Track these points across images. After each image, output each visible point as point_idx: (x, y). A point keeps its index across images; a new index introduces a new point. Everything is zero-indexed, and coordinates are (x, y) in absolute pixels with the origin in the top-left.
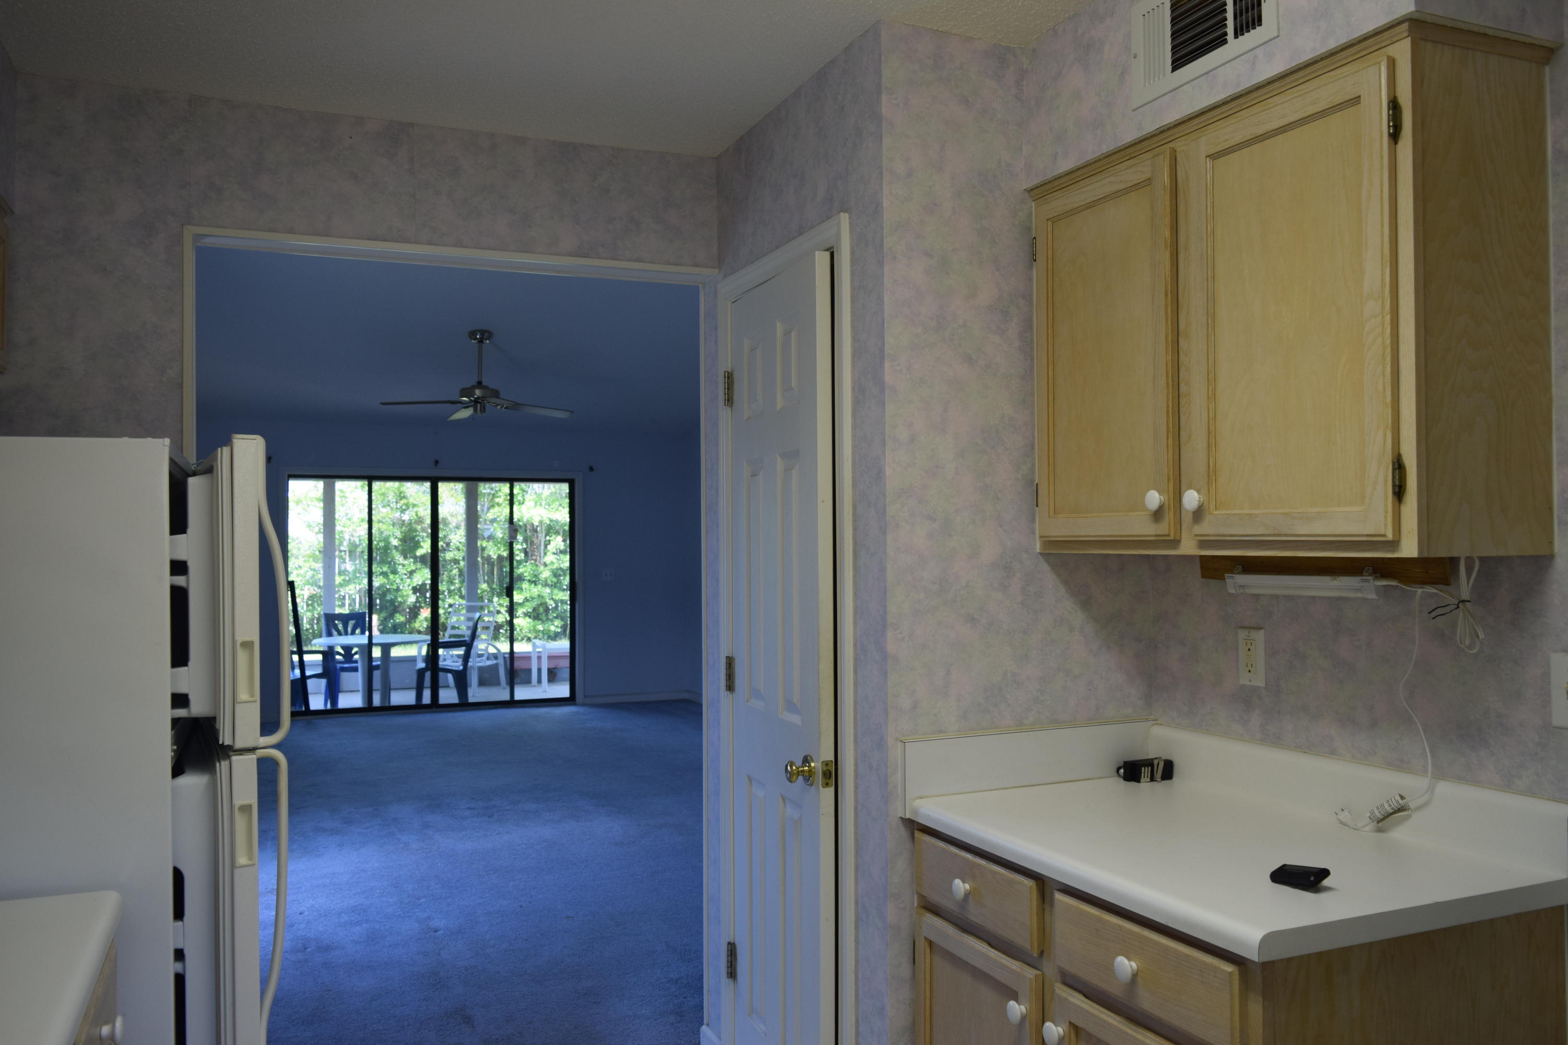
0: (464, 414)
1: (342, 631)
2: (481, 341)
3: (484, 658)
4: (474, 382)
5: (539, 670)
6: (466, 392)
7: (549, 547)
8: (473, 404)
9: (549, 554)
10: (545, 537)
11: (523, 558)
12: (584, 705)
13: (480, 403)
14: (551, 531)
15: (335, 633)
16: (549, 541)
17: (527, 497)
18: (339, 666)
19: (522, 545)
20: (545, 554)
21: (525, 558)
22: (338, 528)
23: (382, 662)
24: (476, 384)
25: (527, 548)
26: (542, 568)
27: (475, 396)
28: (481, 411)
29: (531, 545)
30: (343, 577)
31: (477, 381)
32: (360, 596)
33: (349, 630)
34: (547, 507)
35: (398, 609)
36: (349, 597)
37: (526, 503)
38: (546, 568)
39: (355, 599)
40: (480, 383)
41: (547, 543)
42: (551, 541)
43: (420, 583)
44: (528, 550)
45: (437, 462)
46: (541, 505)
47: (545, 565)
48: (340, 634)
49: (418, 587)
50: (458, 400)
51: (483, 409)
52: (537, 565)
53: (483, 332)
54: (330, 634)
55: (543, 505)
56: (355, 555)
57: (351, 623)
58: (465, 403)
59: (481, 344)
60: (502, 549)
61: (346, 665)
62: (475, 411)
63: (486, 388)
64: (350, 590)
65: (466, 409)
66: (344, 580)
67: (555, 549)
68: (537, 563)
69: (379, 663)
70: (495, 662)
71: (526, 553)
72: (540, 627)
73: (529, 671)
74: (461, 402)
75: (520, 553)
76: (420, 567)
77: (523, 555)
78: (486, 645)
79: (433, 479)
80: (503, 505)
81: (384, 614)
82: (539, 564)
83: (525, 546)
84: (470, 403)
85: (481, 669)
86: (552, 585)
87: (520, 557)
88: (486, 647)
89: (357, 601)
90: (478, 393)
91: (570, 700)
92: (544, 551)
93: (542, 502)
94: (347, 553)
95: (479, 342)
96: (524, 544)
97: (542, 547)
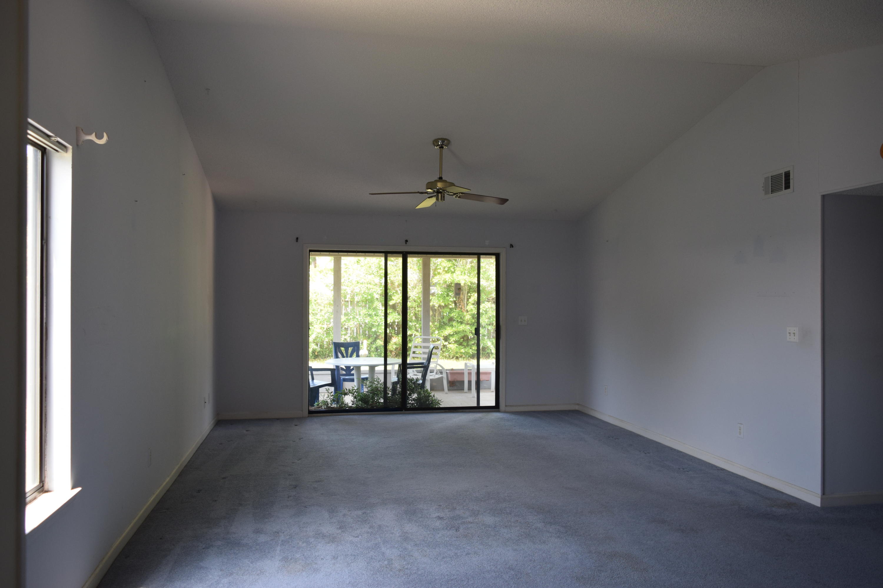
0: (428, 203)
1: (345, 355)
2: (441, 147)
3: (434, 373)
4: (436, 178)
5: (470, 382)
6: (430, 185)
7: (470, 300)
8: (435, 194)
9: (469, 304)
10: (468, 294)
11: (454, 307)
12: (505, 412)
13: (441, 193)
14: (471, 290)
15: (340, 355)
16: (470, 296)
17: (457, 269)
18: (342, 377)
19: (453, 299)
20: (467, 304)
21: (455, 307)
22: (343, 287)
23: (369, 375)
24: (438, 179)
25: (456, 300)
26: (465, 313)
27: (438, 188)
28: (441, 199)
29: (458, 298)
30: (346, 317)
31: (439, 177)
32: (356, 328)
33: (349, 354)
34: (469, 275)
35: (379, 337)
36: (350, 328)
37: (456, 272)
38: (468, 313)
39: (354, 330)
40: (441, 178)
41: (469, 297)
42: (471, 296)
43: (392, 321)
44: (456, 302)
45: (406, 241)
46: (465, 273)
47: (467, 311)
48: (343, 357)
49: (390, 324)
50: (426, 191)
51: (443, 198)
52: (462, 311)
53: (443, 140)
54: (337, 357)
55: (466, 273)
56: (354, 303)
57: (350, 349)
58: (430, 193)
59: (441, 149)
60: (441, 301)
61: (347, 377)
62: (437, 199)
63: (445, 181)
64: (351, 325)
65: (430, 199)
66: (347, 319)
67: (473, 301)
68: (462, 310)
69: (367, 376)
70: (441, 376)
71: (455, 304)
72: (463, 351)
73: (463, 382)
74: (427, 193)
75: (452, 303)
76: (392, 311)
77: (453, 305)
78: (435, 365)
79: (404, 253)
80: (442, 274)
81: (370, 341)
82: (464, 311)
83: (455, 299)
84: (434, 193)
85: (431, 380)
86: (471, 324)
87: (452, 306)
88: (435, 366)
89: (355, 331)
90: (440, 185)
91: (496, 408)
92: (467, 303)
93: (465, 271)
94: (349, 303)
95: (440, 148)
96: (454, 298)
97: (466, 300)
